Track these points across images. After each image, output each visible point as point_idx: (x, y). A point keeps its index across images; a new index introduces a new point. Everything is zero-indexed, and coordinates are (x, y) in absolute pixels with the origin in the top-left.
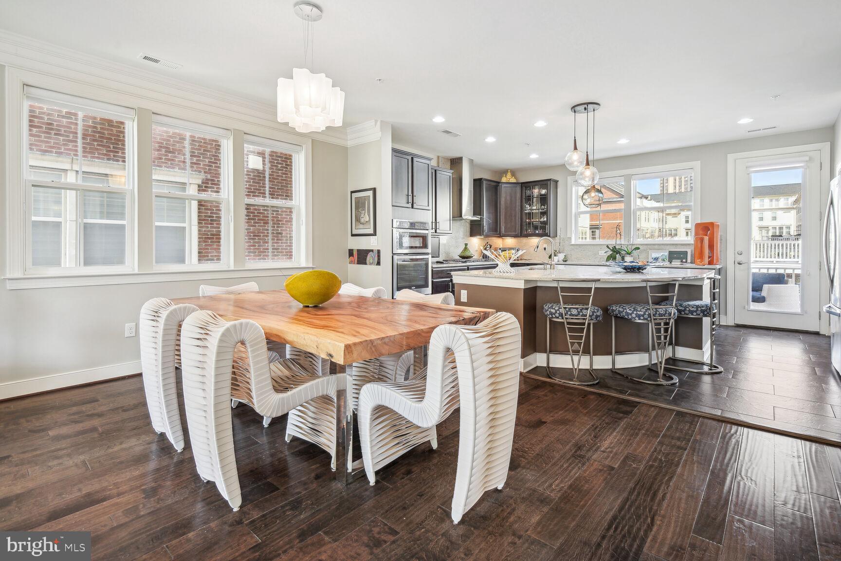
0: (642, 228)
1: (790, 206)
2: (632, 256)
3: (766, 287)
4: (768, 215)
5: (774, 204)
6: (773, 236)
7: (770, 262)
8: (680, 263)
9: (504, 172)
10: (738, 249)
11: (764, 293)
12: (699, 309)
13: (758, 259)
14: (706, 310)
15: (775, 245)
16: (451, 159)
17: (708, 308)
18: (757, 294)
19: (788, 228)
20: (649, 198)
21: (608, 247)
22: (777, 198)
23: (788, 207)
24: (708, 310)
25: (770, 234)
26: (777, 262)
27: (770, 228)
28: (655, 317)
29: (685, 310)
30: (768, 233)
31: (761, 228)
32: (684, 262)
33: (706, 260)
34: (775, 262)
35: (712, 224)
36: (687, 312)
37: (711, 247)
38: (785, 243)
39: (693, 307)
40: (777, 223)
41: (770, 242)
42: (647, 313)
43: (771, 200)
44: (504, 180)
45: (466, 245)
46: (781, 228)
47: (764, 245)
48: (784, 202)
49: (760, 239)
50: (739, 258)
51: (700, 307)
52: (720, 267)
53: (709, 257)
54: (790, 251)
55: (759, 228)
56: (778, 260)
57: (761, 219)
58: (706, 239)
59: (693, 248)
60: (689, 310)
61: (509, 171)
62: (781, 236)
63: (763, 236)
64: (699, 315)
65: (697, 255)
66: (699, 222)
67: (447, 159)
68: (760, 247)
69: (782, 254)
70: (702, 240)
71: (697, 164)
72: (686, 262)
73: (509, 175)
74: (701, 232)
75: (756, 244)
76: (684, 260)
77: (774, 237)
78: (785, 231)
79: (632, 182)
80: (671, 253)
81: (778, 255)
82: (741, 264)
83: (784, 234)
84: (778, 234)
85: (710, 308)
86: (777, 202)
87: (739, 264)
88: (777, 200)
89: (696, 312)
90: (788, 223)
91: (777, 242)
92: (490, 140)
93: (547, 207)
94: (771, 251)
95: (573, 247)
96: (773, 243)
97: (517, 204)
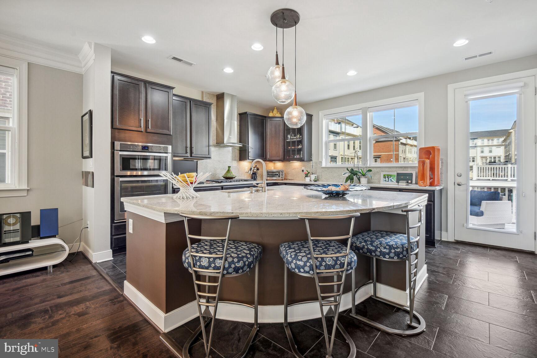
0: (406, 157)
1: (500, 144)
2: (366, 178)
3: (484, 203)
4: (486, 150)
5: (490, 143)
6: (489, 162)
7: (488, 179)
8: (405, 184)
9: (272, 109)
10: (458, 171)
11: (483, 208)
12: (393, 251)
13: (479, 178)
14: (402, 253)
15: (491, 168)
16: (216, 95)
17: (405, 249)
18: (476, 209)
19: (499, 157)
20: (411, 139)
21: (347, 169)
22: (492, 139)
23: (499, 144)
24: (405, 253)
25: (488, 161)
26: (492, 180)
27: (488, 157)
28: (319, 269)
29: (376, 250)
30: (486, 161)
31: (482, 157)
32: (409, 183)
33: (428, 182)
34: (491, 180)
35: (433, 148)
36: (378, 254)
37: (432, 169)
38: (498, 166)
39: (385, 248)
40: (493, 155)
41: (488, 166)
42: (308, 264)
43: (489, 140)
44: (271, 115)
45: (229, 167)
46: (495, 158)
47: (483, 168)
48: (496, 141)
49: (482, 164)
50: (459, 180)
51: (394, 248)
52: (442, 187)
53: (430, 179)
54: (502, 172)
55: (481, 157)
56: (494, 178)
57: (482, 152)
58: (428, 161)
59: (417, 170)
60: (381, 252)
61: (275, 108)
62: (495, 162)
63: (483, 163)
64: (393, 258)
65: (420, 177)
66: (423, 146)
67: (214, 95)
68: (481, 170)
69: (496, 174)
70: (424, 163)
71: (421, 95)
72: (411, 183)
73: (275, 111)
74: (424, 156)
75: (478, 168)
76: (410, 182)
77: (491, 163)
78: (497, 159)
79: (368, 114)
80: (398, 174)
81: (494, 175)
82: (460, 185)
83: (497, 161)
84: (493, 161)
85: (407, 250)
86: (492, 141)
87: (459, 185)
88: (492, 140)
89: (388, 254)
90: (499, 155)
91: (492, 166)
92: (228, 70)
93: (302, 137)
94: (489, 172)
95: (323, 170)
96: (490, 166)
97: (281, 134)
